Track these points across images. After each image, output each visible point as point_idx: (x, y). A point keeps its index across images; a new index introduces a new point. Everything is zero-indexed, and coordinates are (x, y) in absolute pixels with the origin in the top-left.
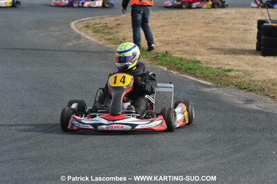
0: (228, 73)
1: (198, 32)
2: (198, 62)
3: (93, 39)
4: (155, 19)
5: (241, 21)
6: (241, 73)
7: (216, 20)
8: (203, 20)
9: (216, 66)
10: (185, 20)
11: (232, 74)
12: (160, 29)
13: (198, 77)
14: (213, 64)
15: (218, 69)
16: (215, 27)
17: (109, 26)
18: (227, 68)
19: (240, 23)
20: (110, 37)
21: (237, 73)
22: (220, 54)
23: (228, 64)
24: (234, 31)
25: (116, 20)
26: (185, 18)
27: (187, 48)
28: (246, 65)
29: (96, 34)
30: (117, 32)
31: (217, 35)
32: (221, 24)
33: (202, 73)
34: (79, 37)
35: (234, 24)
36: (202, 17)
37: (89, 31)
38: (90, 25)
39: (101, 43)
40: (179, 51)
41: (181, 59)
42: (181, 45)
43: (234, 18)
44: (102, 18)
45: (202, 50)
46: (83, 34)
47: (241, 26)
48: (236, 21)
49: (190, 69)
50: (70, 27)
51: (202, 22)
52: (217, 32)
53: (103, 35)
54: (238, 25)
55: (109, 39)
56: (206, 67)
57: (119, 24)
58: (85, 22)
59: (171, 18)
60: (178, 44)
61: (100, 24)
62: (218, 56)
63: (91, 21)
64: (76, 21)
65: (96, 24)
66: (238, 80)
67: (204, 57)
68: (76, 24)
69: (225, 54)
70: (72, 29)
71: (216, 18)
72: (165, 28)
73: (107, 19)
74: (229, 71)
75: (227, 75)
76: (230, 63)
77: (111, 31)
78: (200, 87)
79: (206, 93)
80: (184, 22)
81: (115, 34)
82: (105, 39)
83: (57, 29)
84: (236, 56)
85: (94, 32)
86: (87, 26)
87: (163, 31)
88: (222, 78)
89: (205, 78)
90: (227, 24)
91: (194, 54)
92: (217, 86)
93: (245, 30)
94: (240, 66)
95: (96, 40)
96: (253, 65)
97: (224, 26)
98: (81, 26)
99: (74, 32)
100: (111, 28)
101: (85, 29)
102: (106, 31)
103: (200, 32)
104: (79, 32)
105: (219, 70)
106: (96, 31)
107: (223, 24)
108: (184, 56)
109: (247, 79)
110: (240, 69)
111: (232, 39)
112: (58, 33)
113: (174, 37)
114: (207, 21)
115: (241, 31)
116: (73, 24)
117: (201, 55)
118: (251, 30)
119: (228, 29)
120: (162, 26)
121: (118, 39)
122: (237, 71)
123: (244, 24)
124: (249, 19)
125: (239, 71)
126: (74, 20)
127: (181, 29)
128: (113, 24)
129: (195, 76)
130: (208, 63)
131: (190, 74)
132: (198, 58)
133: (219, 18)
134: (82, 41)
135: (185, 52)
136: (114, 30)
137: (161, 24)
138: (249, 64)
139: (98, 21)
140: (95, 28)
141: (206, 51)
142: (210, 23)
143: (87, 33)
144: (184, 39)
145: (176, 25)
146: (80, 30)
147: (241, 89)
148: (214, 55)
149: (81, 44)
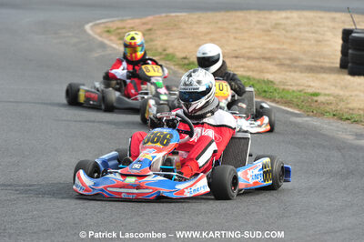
0: (315, 98)
2: (272, 82)
4: (196, 23)
5: (308, 28)
6: (331, 98)
7: (276, 26)
8: (258, 26)
9: (295, 88)
10: (237, 25)
11: (320, 99)
13: (278, 102)
14: (291, 85)
15: (300, 91)
16: (278, 36)
18: (310, 90)
19: (307, 32)
21: (327, 98)
22: (295, 72)
23: (310, 86)
24: (304, 42)
25: (144, 24)
26: (234, 23)
27: (249, 63)
28: (333, 88)
31: (284, 47)
32: (284, 32)
33: (282, 98)
34: (103, 46)
35: (300, 32)
36: (258, 22)
37: (113, 38)
38: (112, 29)
40: (242, 67)
42: (242, 59)
43: (299, 25)
44: (122, 21)
45: (269, 66)
46: (107, 42)
47: (311, 35)
48: (302, 29)
49: (265, 91)
50: (85, 31)
52: (283, 43)
54: (307, 34)
56: (284, 90)
57: (150, 30)
58: (102, 25)
59: (217, 23)
60: (237, 57)
61: (124, 28)
62: (292, 74)
63: (111, 25)
64: (91, 24)
65: (118, 29)
66: (333, 107)
67: (275, 75)
68: (92, 27)
69: (301, 72)
70: (89, 35)
71: (276, 24)
72: (212, 36)
73: (130, 21)
74: (316, 95)
75: (316, 101)
76: (312, 84)
79: (299, 123)
80: (236, 29)
83: (70, 34)
84: (316, 75)
85: (120, 39)
86: (108, 31)
88: (310, 104)
89: (288, 103)
90: (291, 31)
91: (262, 71)
92: (308, 116)
93: (320, 41)
94: (326, 89)
96: (342, 88)
97: (288, 35)
98: (99, 31)
99: (94, 38)
101: (106, 35)
103: (261, 42)
104: (100, 39)
105: (302, 93)
107: (287, 31)
108: (250, 74)
109: (342, 105)
110: (327, 92)
111: (305, 53)
112: (74, 40)
114: (264, 27)
115: (313, 42)
116: (88, 27)
117: (271, 73)
118: (326, 41)
119: (295, 39)
120: (209, 33)
121: (156, 50)
122: (325, 95)
123: (313, 33)
124: (318, 26)
125: (329, 95)
126: (88, 23)
127: (235, 38)
128: (142, 29)
129: (274, 101)
130: (284, 84)
132: (270, 77)
134: (109, 52)
135: (250, 69)
137: (207, 30)
138: (336, 86)
139: (119, 24)
140: (119, 34)
141: (276, 68)
142: (269, 31)
143: (111, 40)
144: (244, 51)
145: (227, 32)
146: (101, 36)
147: (341, 119)
148: (288, 74)
149: (110, 55)
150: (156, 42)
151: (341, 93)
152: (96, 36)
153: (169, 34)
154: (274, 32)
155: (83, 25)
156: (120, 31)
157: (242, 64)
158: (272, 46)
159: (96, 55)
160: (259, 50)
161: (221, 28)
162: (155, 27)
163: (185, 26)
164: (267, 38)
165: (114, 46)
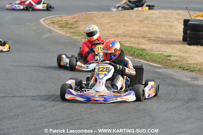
0: (169, 58)
1: (137, 27)
2: (145, 49)
3: (61, 32)
4: (102, 17)
5: (164, 19)
6: (178, 58)
7: (147, 18)
8: (137, 18)
9: (158, 53)
10: (125, 18)
11: (172, 58)
12: (109, 25)
13: (148, 61)
14: (156, 51)
15: (161, 54)
16: (148, 24)
17: (69, 22)
18: (166, 54)
19: (164, 21)
20: (73, 31)
21: (175, 58)
22: (158, 43)
23: (166, 52)
24: (162, 27)
25: (73, 18)
26: (123, 17)
27: (132, 39)
29: (62, 28)
30: (77, 27)
31: (152, 30)
32: (151, 22)
33: (151, 58)
34: (50, 31)
35: (160, 21)
36: (136, 16)
37: (56, 26)
38: (55, 22)
39: (68, 35)
40: (128, 41)
41: (132, 48)
42: (127, 37)
43: (159, 17)
44: (61, 17)
45: (144, 41)
46: (52, 29)
47: (166, 23)
48: (161, 19)
49: (141, 55)
50: (40, 23)
51: (137, 20)
52: (151, 28)
53: (68, 29)
54: (164, 23)
55: (73, 33)
56: (151, 54)
57: (77, 21)
58: (50, 19)
59: (113, 17)
60: (125, 36)
61: (62, 21)
62: (156, 45)
63: (54, 19)
64: (43, 19)
65: (58, 21)
66: (179, 63)
67: (147, 46)
68: (44, 20)
69: (161, 44)
70: (42, 25)
71: (147, 17)
72: (111, 24)
73: (65, 17)
74: (170, 56)
75: (170, 60)
76: (167, 50)
77: (72, 26)
78: (154, 68)
79: (161, 72)
80: (125, 20)
81: (76, 29)
82: (70, 32)
83: (32, 25)
84: (170, 45)
85: (60, 27)
86: (53, 23)
87: (111, 27)
88: (166, 61)
89: (154, 61)
90: (155, 21)
91: (139, 44)
92: (165, 68)
93: (170, 26)
94: (175, 53)
95: (63, 33)
96: (184, 52)
97: (153, 23)
98: (48, 22)
100: (72, 24)
101: (52, 25)
102: (69, 26)
104: (49, 27)
105: (162, 56)
106: (61, 27)
107: (153, 21)
108: (133, 45)
109: (184, 62)
111: (163, 33)
112: (34, 28)
113: (120, 31)
114: (140, 19)
115: (167, 27)
116: (41, 21)
117: (144, 45)
118: (174, 26)
119: (157, 25)
120: (109, 23)
121: (80, 32)
122: (175, 56)
124: (170, 18)
125: (177, 56)
126: (42, 18)
127: (124, 25)
128: (72, 21)
129: (146, 60)
130: (152, 50)
131: (142, 59)
132: (144, 47)
133: (148, 17)
134: (54, 34)
136: (74, 26)
137: (108, 21)
138: (180, 51)
139: (59, 19)
140: (59, 24)
141: (147, 42)
142: (143, 21)
143: (54, 28)
144: (129, 32)
145: (119, 22)
146: (49, 26)
147: (184, 70)
148: (154, 45)
149: (54, 36)
150: (80, 29)
151: (184, 55)
152: (46, 25)
153: (87, 23)
154: (146, 22)
155: (39, 20)
156: (59, 22)
157: (128, 40)
158: (144, 30)
159: (47, 36)
160: (138, 32)
161: (116, 20)
162: (79, 20)
163: (95, 19)
164: (141, 25)
165: (57, 31)
